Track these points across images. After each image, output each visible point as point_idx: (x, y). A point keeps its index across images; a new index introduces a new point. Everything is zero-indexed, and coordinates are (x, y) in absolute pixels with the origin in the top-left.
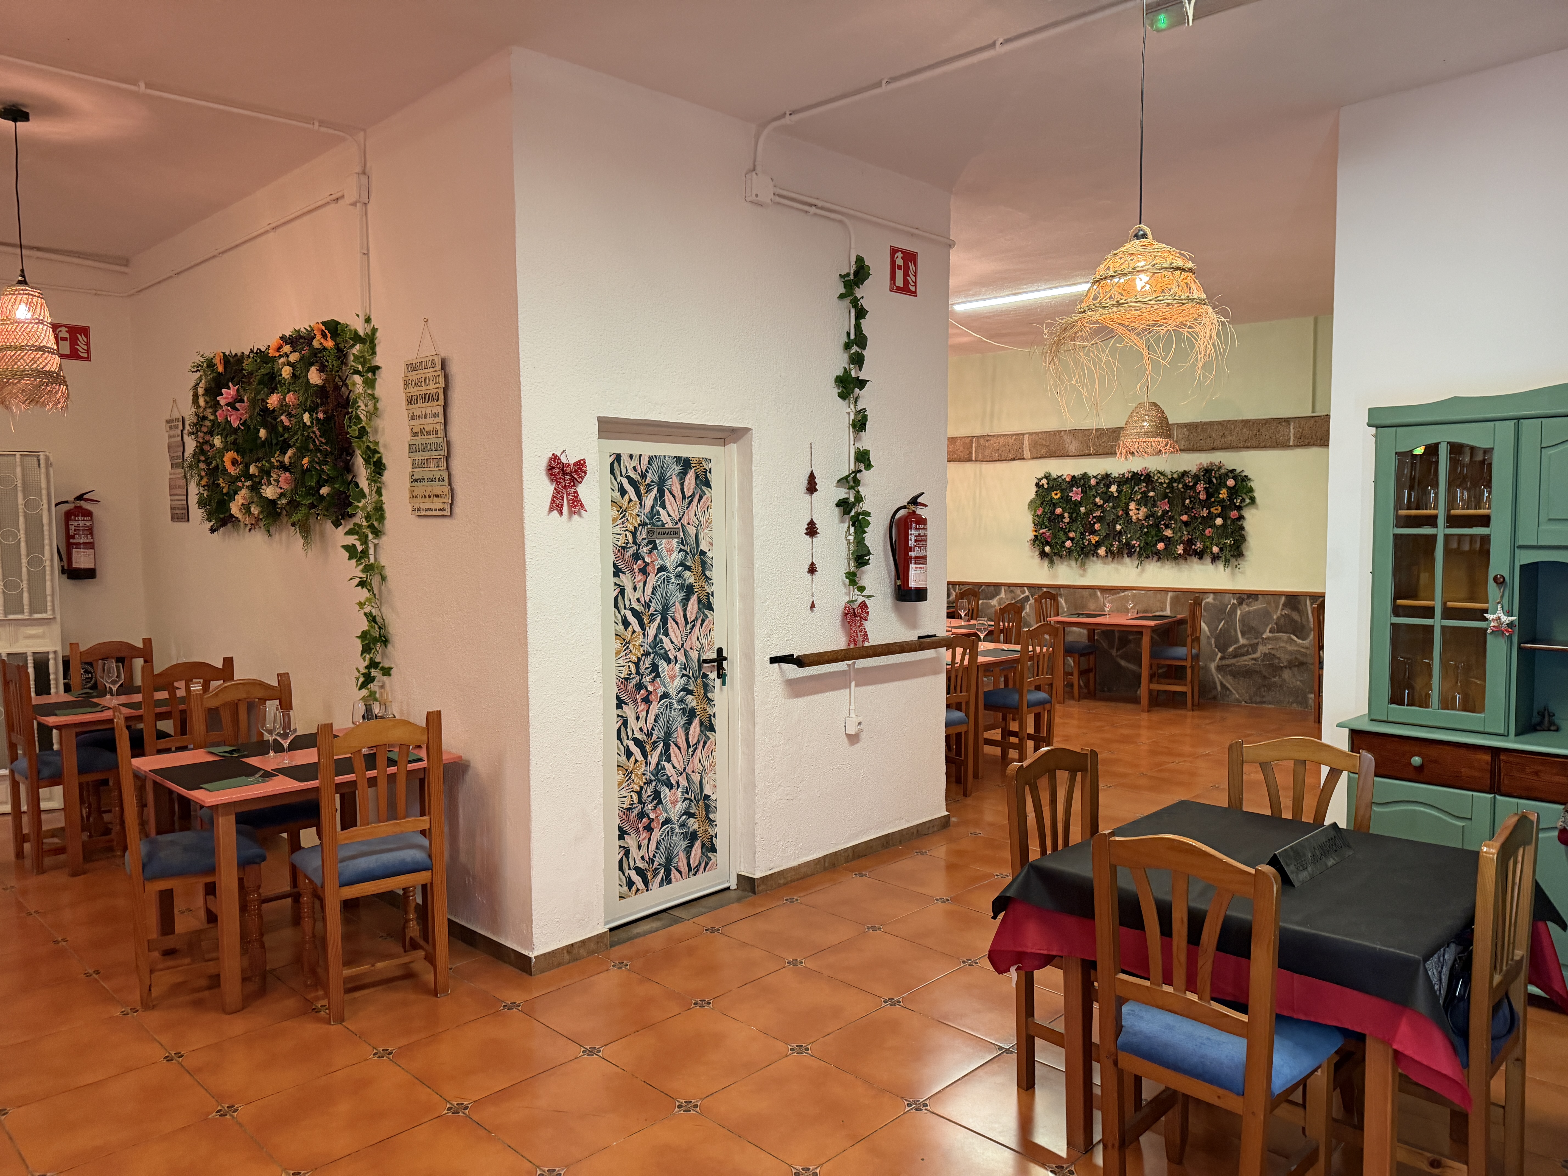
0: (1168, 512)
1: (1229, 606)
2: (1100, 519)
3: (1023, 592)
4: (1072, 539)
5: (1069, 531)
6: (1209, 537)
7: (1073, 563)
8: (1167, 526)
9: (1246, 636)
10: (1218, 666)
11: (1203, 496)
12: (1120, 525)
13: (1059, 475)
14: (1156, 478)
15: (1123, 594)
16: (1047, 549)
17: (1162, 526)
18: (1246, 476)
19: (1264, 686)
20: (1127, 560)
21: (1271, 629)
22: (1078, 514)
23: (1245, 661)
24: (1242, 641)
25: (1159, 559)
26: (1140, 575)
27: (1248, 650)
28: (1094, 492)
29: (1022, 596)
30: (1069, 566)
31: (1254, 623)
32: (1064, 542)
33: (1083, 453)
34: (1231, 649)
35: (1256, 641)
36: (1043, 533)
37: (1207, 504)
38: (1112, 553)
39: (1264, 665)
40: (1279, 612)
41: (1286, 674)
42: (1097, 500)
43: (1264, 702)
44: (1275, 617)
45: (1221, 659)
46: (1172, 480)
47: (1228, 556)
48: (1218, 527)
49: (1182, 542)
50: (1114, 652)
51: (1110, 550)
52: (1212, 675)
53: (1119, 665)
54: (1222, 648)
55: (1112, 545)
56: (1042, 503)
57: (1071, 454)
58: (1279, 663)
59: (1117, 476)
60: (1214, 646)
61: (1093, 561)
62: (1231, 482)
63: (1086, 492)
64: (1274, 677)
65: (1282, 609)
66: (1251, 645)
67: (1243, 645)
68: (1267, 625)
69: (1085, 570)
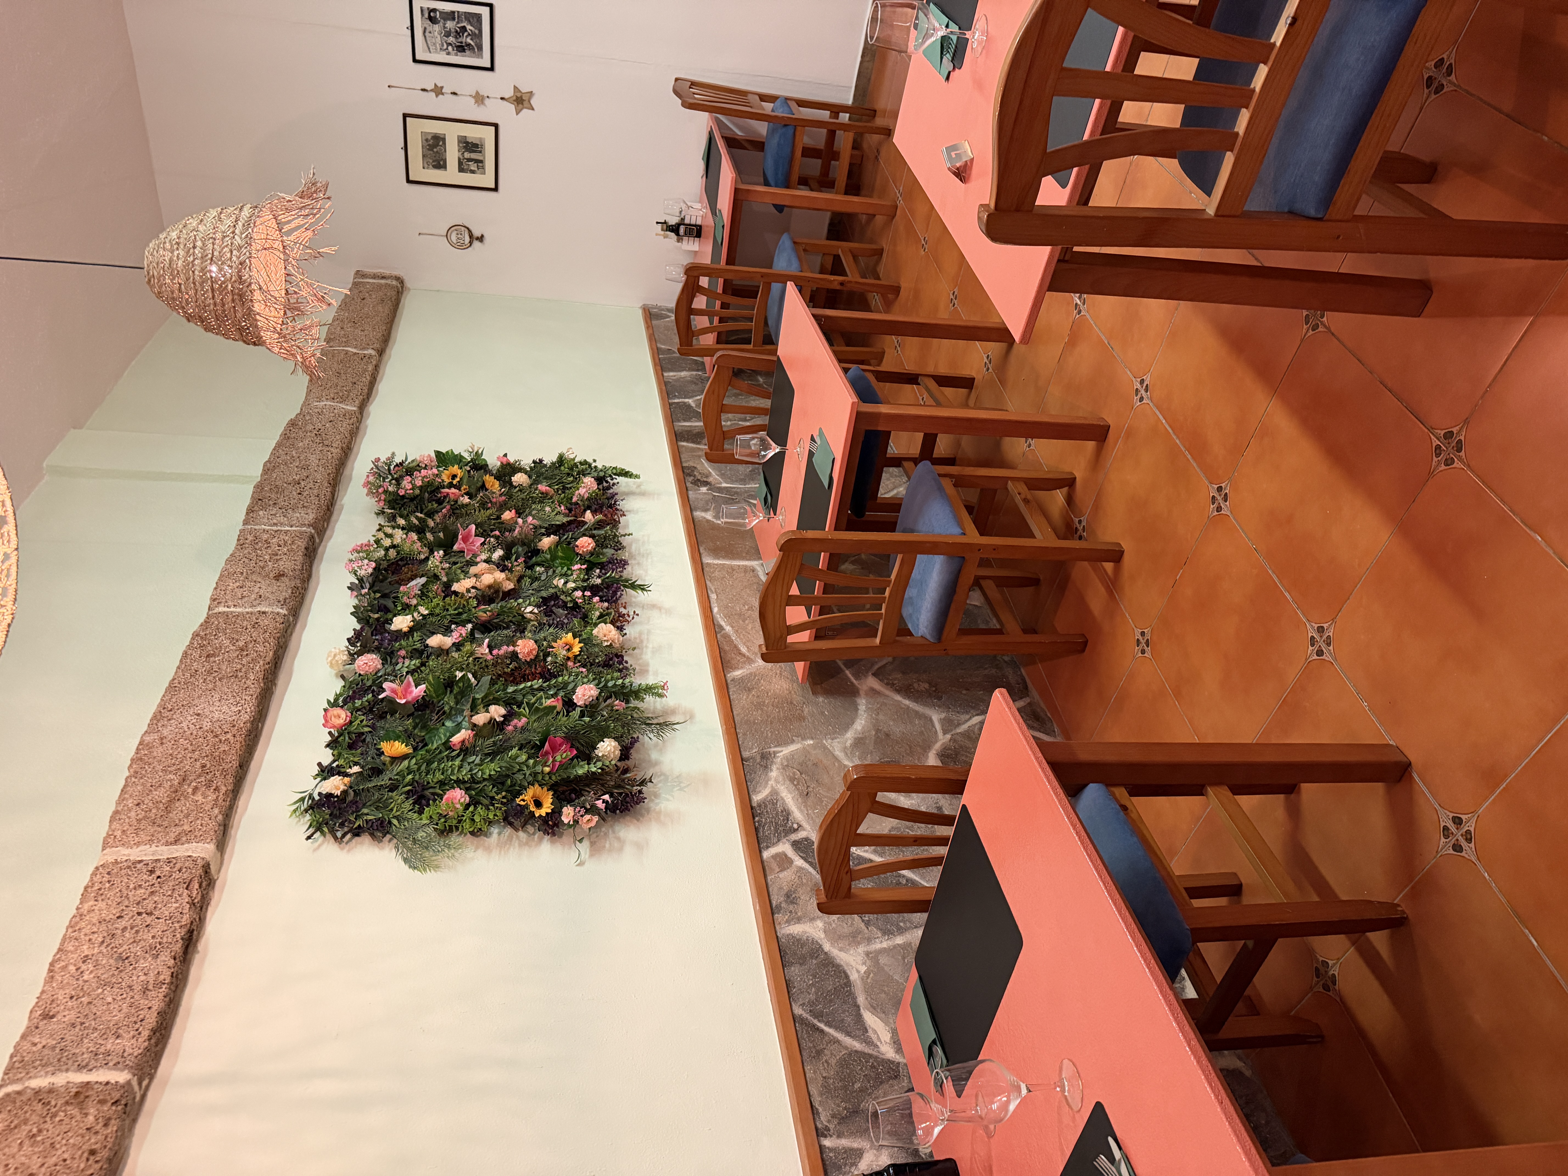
48: (536, 480)
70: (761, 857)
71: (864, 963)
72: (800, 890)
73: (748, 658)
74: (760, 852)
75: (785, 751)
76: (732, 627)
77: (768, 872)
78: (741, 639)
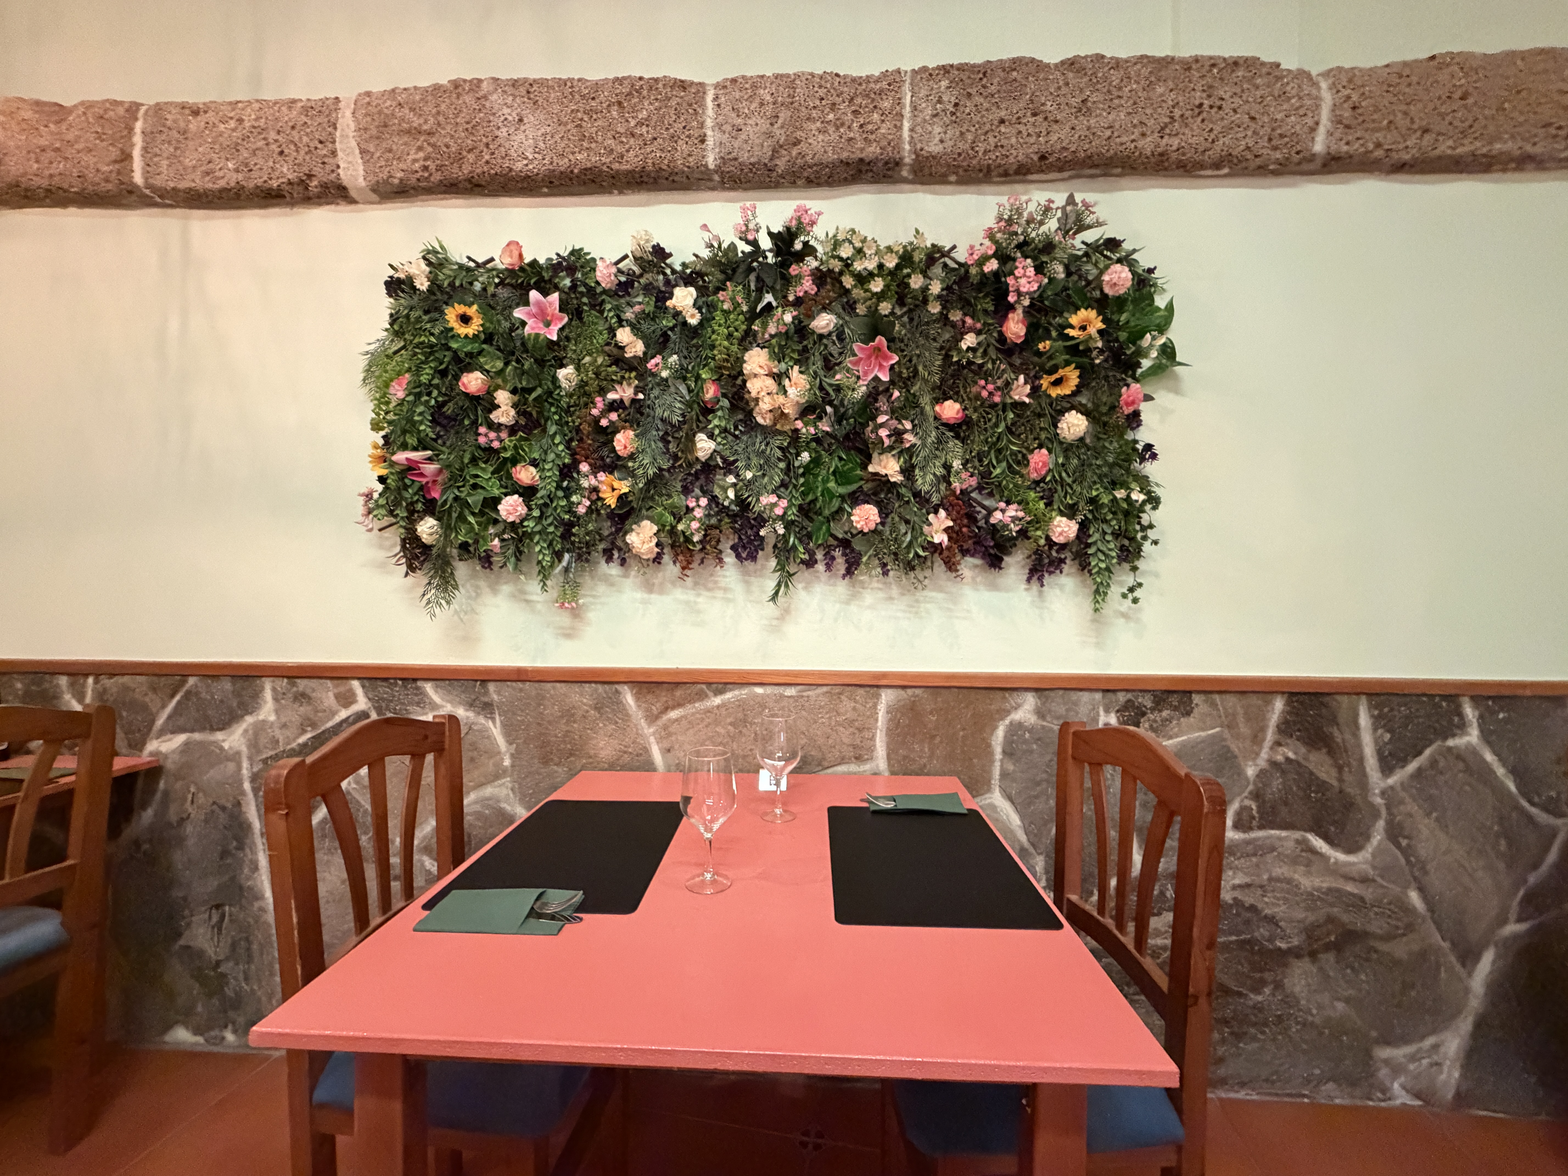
2: (633, 413)
3: (347, 699)
4: (528, 493)
5: (514, 461)
6: (1040, 483)
7: (533, 586)
11: (1018, 328)
12: (711, 436)
13: (480, 260)
15: (717, 700)
16: (427, 528)
21: (1238, 814)
22: (549, 391)
25: (850, 567)
26: (776, 626)
28: (609, 315)
29: (343, 714)
32: (494, 503)
36: (413, 466)
37: (1027, 359)
40: (1264, 754)
41: (1300, 978)
44: (1251, 772)
48: (1068, 448)
49: (947, 502)
51: (673, 532)
55: (679, 517)
56: (412, 357)
58: (1271, 940)
59: (695, 254)
61: (607, 580)
63: (581, 309)
64: (1257, 990)
65: (1278, 744)
68: (1230, 801)
69: (576, 613)
70: (354, 678)
71: (230, 748)
72: (309, 708)
73: (657, 717)
74: (359, 679)
75: (496, 731)
76: (718, 707)
77: (336, 682)
78: (693, 714)
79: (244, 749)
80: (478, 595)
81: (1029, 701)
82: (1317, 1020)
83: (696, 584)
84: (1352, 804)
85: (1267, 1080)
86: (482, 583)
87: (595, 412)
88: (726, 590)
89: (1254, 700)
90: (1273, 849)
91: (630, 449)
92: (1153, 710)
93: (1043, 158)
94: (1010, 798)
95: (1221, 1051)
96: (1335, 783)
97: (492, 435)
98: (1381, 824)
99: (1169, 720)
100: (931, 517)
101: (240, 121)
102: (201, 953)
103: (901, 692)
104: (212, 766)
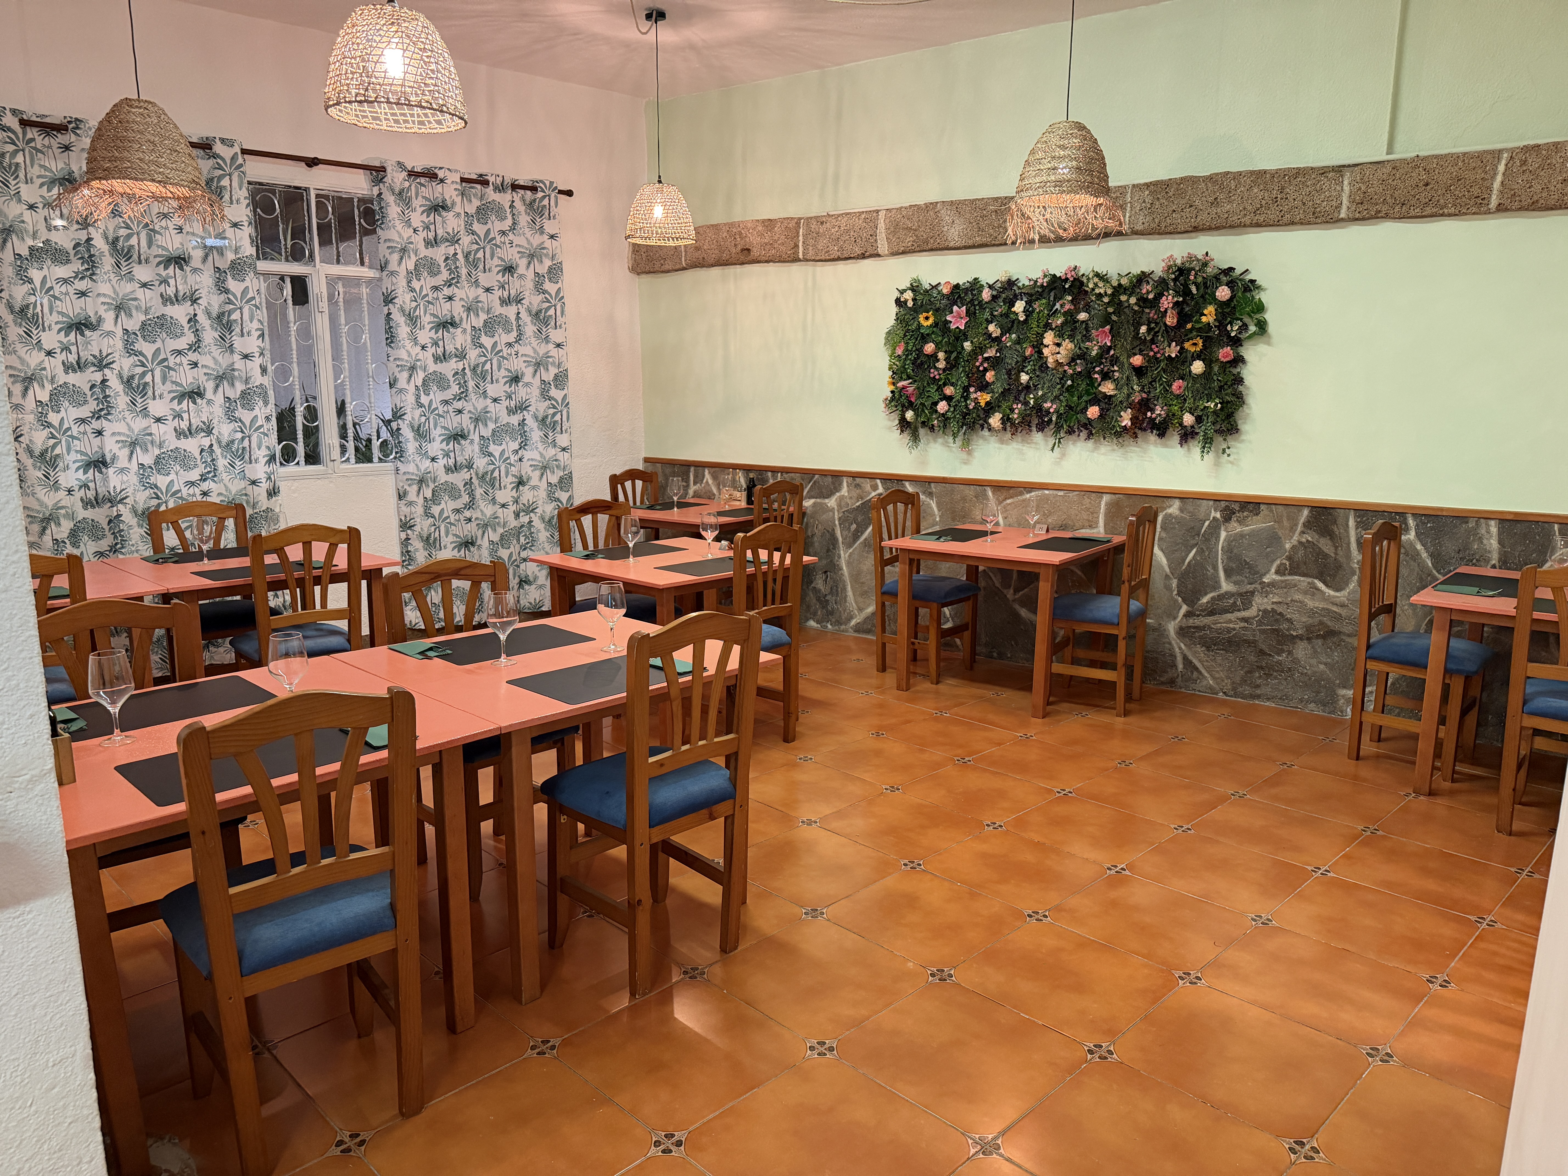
0: (1110, 348)
1: (1207, 523)
2: (995, 363)
3: (875, 488)
4: (949, 399)
5: (945, 384)
6: (1178, 397)
7: (952, 440)
8: (1106, 376)
9: (1234, 578)
10: (1181, 628)
11: (1171, 320)
12: (1027, 373)
13: (934, 285)
14: (1091, 285)
15: (1028, 496)
16: (909, 415)
17: (1096, 376)
18: (1253, 282)
19: (1262, 668)
20: (1038, 437)
21: (1279, 567)
22: (960, 353)
23: (1230, 621)
24: (1226, 586)
25: (1090, 435)
26: (1059, 462)
27: (1235, 602)
28: (987, 315)
29: (873, 494)
30: (945, 444)
31: (1249, 556)
32: (936, 404)
33: (970, 243)
34: (1205, 600)
35: (1250, 587)
36: (904, 388)
37: (1177, 334)
38: (1013, 424)
39: (1263, 632)
40: (1296, 537)
41: (1301, 650)
42: (991, 328)
43: (1258, 697)
44: (1288, 546)
45: (1188, 615)
46: (1119, 289)
47: (1210, 433)
48: (1196, 378)
49: (1131, 406)
50: (1010, 594)
51: (1008, 418)
52: (1170, 643)
53: (1017, 615)
54: (1190, 596)
55: (1012, 410)
56: (905, 335)
57: (952, 244)
58: (1288, 630)
59: (1027, 283)
60: (1175, 592)
61: (983, 437)
62: (1223, 293)
63: (975, 313)
64: (1279, 654)
65: (1303, 532)
66: (1241, 595)
67: (1226, 593)
68: (1273, 561)
69: (970, 453)
70: (877, 478)
71: (831, 506)
72: (860, 491)
73: (1001, 502)
74: (880, 479)
75: (934, 505)
77: (870, 480)
78: (1017, 502)
79: (836, 507)
80: (928, 443)
81: (1177, 504)
82: (1309, 672)
83: (1023, 440)
84: (1340, 566)
85: (1280, 699)
86: (930, 438)
87: (977, 364)
88: (1036, 443)
89: (1293, 509)
90: (1295, 586)
91: (992, 380)
92: (1239, 511)
93: (1195, 227)
94: (1162, 550)
95: (1259, 682)
96: (1333, 555)
97: (936, 373)
98: (1356, 577)
99: (1247, 517)
100: (1122, 413)
101: (840, 227)
102: (820, 590)
103: (1113, 496)
104: (824, 514)
